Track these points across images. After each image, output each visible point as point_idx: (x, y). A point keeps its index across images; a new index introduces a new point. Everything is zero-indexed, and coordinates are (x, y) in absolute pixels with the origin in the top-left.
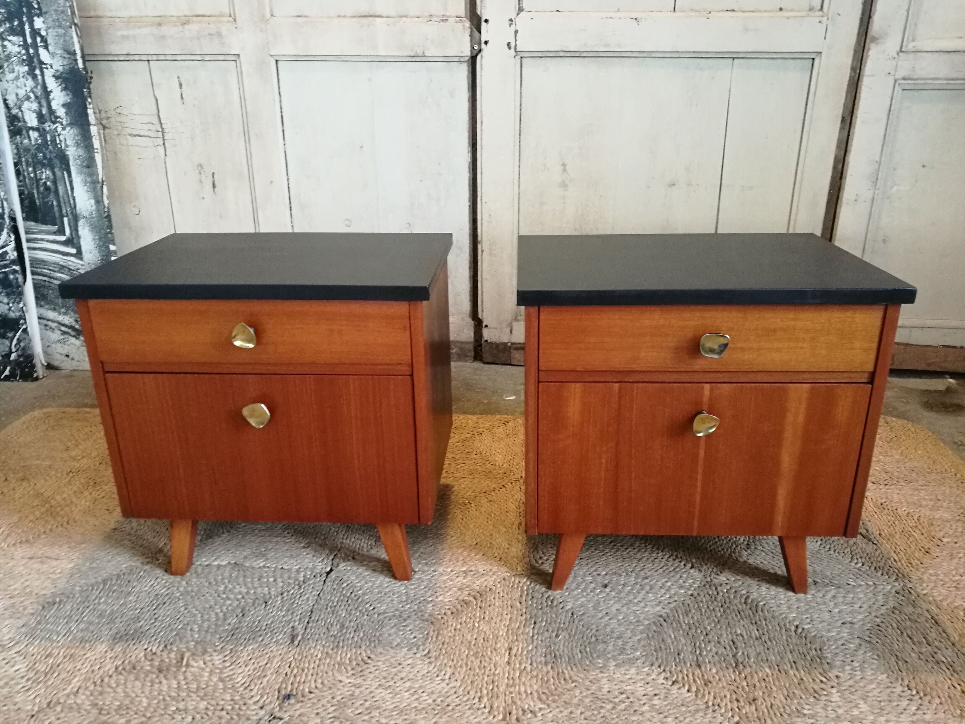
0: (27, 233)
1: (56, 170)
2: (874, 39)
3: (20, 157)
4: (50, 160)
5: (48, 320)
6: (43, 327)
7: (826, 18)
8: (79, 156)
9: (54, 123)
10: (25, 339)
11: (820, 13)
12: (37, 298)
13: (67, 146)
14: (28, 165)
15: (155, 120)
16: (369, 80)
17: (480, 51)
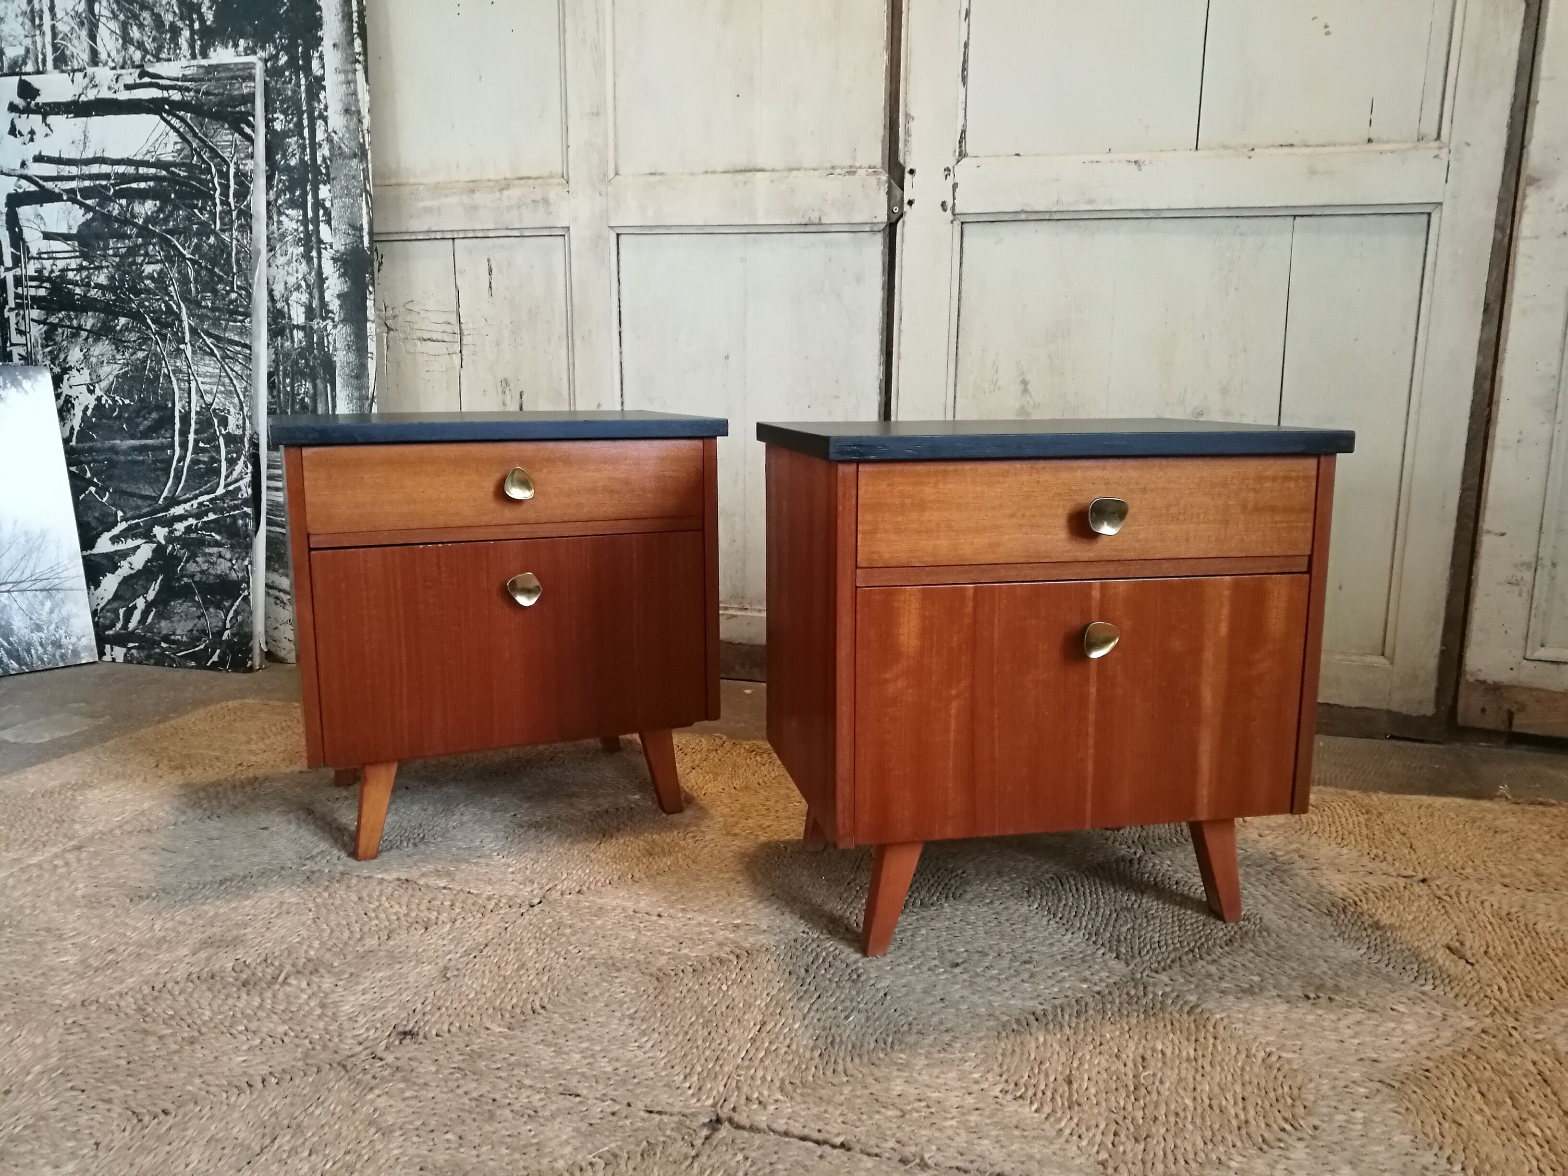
0: (269, 467)
1: (318, 381)
2: (1533, 181)
3: (277, 366)
4: (313, 368)
5: (280, 590)
6: (272, 600)
7: (1447, 150)
8: (348, 363)
9: (324, 319)
10: (243, 611)
11: (1437, 144)
12: (269, 559)
13: (335, 349)
14: (286, 375)
15: (453, 319)
16: (743, 260)
17: (902, 216)
